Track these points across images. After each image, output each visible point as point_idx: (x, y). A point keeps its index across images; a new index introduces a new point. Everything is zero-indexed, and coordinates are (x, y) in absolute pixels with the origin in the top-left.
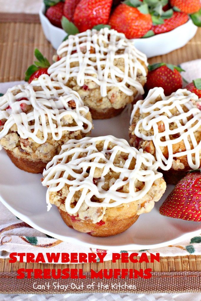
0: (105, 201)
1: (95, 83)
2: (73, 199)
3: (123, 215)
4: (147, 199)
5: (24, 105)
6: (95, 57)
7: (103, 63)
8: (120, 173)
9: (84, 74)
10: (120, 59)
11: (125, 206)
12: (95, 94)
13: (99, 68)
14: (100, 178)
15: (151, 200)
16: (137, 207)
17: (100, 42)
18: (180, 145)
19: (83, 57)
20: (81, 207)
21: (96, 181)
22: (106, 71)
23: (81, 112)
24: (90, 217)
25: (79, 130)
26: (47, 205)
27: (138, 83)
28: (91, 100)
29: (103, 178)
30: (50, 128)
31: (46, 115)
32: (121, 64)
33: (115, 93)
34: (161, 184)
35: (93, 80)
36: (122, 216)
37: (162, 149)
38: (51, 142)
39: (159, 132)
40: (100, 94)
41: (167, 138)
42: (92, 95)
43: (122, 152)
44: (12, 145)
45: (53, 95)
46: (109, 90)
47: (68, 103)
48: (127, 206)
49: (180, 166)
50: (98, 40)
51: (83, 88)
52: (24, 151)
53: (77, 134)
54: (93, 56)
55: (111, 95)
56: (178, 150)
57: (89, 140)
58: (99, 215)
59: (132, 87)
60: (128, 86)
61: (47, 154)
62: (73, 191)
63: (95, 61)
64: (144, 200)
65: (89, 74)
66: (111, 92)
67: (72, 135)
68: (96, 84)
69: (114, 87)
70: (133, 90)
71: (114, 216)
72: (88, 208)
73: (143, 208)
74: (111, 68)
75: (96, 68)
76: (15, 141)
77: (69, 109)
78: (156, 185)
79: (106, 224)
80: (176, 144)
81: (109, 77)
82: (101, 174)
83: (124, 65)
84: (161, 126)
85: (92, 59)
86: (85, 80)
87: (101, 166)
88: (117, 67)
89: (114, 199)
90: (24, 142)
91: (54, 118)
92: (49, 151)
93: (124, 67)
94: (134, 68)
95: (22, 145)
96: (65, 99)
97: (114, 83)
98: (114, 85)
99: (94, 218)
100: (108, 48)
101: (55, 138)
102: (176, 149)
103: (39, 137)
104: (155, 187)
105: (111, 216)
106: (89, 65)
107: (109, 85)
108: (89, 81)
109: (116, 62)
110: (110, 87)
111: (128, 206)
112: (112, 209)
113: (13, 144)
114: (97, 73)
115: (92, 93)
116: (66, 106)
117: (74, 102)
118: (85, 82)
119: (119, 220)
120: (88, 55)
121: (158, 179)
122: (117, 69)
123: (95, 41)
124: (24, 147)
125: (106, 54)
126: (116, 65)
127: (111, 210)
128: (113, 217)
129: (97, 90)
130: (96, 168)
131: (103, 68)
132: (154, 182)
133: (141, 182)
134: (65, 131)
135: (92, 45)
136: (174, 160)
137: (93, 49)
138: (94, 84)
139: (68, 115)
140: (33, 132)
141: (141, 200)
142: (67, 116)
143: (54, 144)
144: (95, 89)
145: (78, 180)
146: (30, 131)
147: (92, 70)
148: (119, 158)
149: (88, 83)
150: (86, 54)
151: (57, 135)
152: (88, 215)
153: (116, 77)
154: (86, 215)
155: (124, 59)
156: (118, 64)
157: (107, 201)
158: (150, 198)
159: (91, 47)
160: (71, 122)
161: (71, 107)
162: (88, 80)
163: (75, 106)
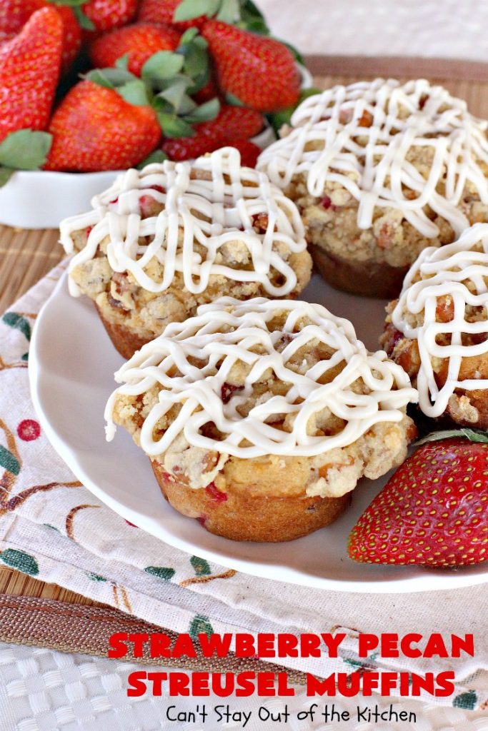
0: (229, 439)
1: (349, 193)
2: (162, 421)
3: (267, 484)
4: (336, 458)
5: (147, 200)
6: (368, 137)
7: (380, 149)
8: (292, 385)
9: (327, 169)
10: (425, 150)
11: (275, 461)
12: (344, 222)
13: (369, 160)
14: (242, 388)
15: (347, 465)
16: (308, 473)
17: (392, 104)
18: (480, 361)
19: (338, 132)
20: (173, 442)
21: (228, 392)
22: (381, 171)
23: (275, 245)
24: (183, 470)
25: (254, 282)
26: (105, 423)
27: (460, 213)
28: (336, 235)
29: (248, 388)
30: (181, 260)
31: (181, 228)
32: (425, 159)
33: (390, 222)
34: (387, 436)
35: (346, 186)
36: (265, 486)
37: (436, 364)
38: (181, 296)
39: (437, 321)
40: (355, 222)
41: (456, 338)
42: (338, 221)
43: (321, 344)
44: (95, 284)
45: (231, 196)
46: (378, 215)
47: (252, 218)
48: (280, 465)
49: (468, 415)
50: (388, 101)
51: (322, 204)
52: (119, 305)
53: (248, 289)
54: (362, 132)
55: (381, 227)
56: (473, 375)
57: (261, 303)
58: (204, 468)
59: (442, 220)
60: (432, 216)
61: (163, 319)
62: (166, 400)
63: (363, 145)
64: (327, 460)
65: (340, 171)
66: (381, 221)
67: (236, 291)
68: (352, 198)
69: (392, 209)
70: (441, 228)
71: (244, 481)
72: (188, 448)
73: (322, 481)
74: (393, 164)
75: (362, 161)
76: (103, 276)
77: (250, 231)
78: (374, 435)
79: (230, 502)
80: (471, 358)
81: (386, 184)
82: (243, 378)
83: (431, 163)
84: (444, 305)
85: (360, 139)
86: (325, 183)
87: (249, 358)
88: (413, 164)
89: (251, 439)
90: (119, 281)
91: (203, 240)
92: (168, 313)
93: (430, 167)
94: (457, 176)
95: (113, 287)
96: (247, 207)
97: (394, 201)
98: (394, 206)
99: (192, 472)
100: (405, 122)
101: (189, 286)
102: (468, 370)
103: (151, 274)
104: (372, 438)
105: (237, 480)
106: (346, 151)
107: (382, 203)
108: (336, 186)
109: (414, 154)
110: (384, 208)
111: (284, 465)
112: (243, 462)
113: (97, 283)
114: (362, 173)
115: (340, 217)
116: (247, 222)
117: (266, 218)
118: (325, 188)
119: (256, 494)
120: (353, 128)
121: (386, 422)
122: (413, 170)
123: (381, 102)
124: (117, 294)
125: (393, 132)
126: (413, 161)
127: (240, 464)
128: (242, 483)
129: (351, 211)
130: (239, 361)
131: (377, 160)
132: (373, 426)
133: (339, 418)
134: (219, 275)
135: (370, 109)
136: (455, 395)
137: (367, 116)
138: (347, 197)
139: (237, 241)
140: (137, 259)
141: (321, 459)
142: (235, 243)
143: (185, 302)
144: (348, 208)
145: (186, 379)
146: (135, 255)
147: (349, 163)
148: (309, 353)
149: (332, 190)
150: (347, 127)
151: (198, 281)
152: (182, 464)
153: (404, 187)
154: (177, 464)
155: (434, 150)
156: (419, 159)
157: (234, 439)
158: (344, 460)
159: (365, 112)
160: (241, 258)
161: (257, 229)
162: (334, 183)
163: (266, 226)
